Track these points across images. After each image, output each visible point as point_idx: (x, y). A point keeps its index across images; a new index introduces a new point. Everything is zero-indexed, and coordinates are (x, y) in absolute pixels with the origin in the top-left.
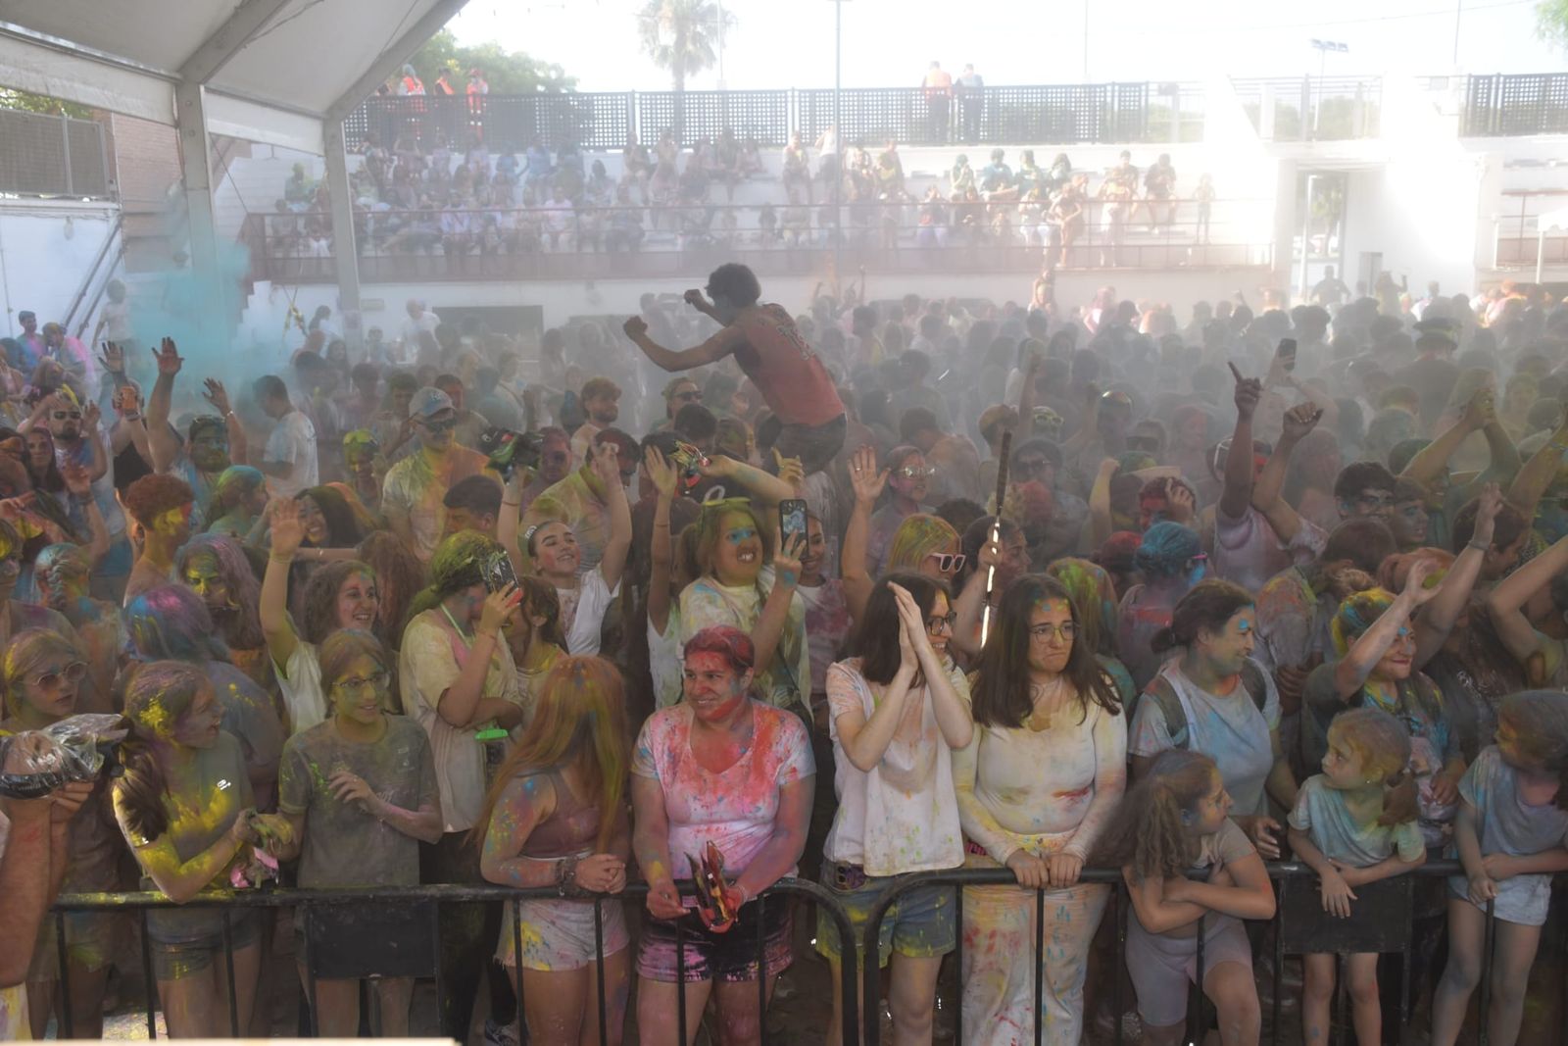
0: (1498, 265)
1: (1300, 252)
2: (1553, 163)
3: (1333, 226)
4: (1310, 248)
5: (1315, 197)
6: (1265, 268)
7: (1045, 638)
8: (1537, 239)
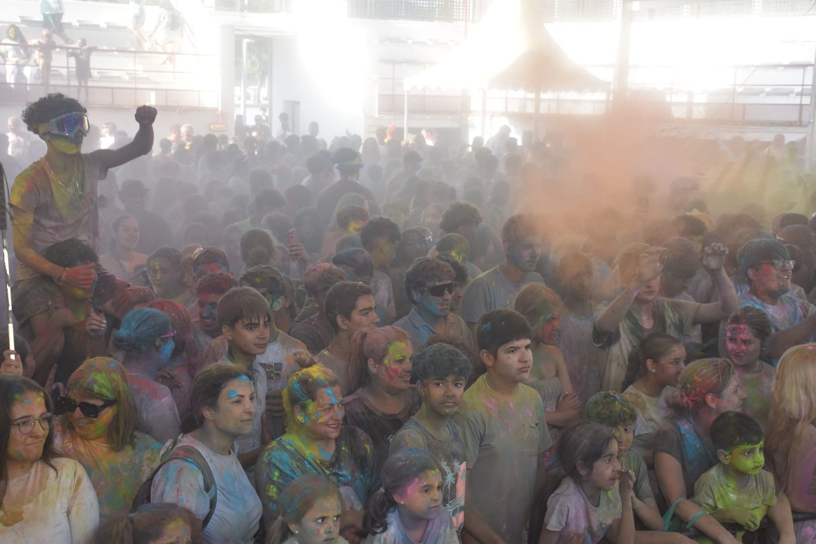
0: (379, 113)
1: (240, 99)
2: (410, 42)
3: (262, 79)
4: (247, 97)
5: (249, 57)
6: (214, 110)
7: (26, 429)
8: (404, 96)
